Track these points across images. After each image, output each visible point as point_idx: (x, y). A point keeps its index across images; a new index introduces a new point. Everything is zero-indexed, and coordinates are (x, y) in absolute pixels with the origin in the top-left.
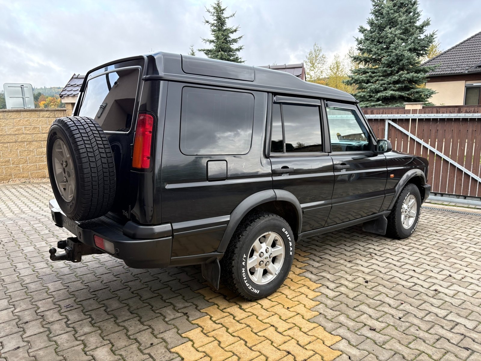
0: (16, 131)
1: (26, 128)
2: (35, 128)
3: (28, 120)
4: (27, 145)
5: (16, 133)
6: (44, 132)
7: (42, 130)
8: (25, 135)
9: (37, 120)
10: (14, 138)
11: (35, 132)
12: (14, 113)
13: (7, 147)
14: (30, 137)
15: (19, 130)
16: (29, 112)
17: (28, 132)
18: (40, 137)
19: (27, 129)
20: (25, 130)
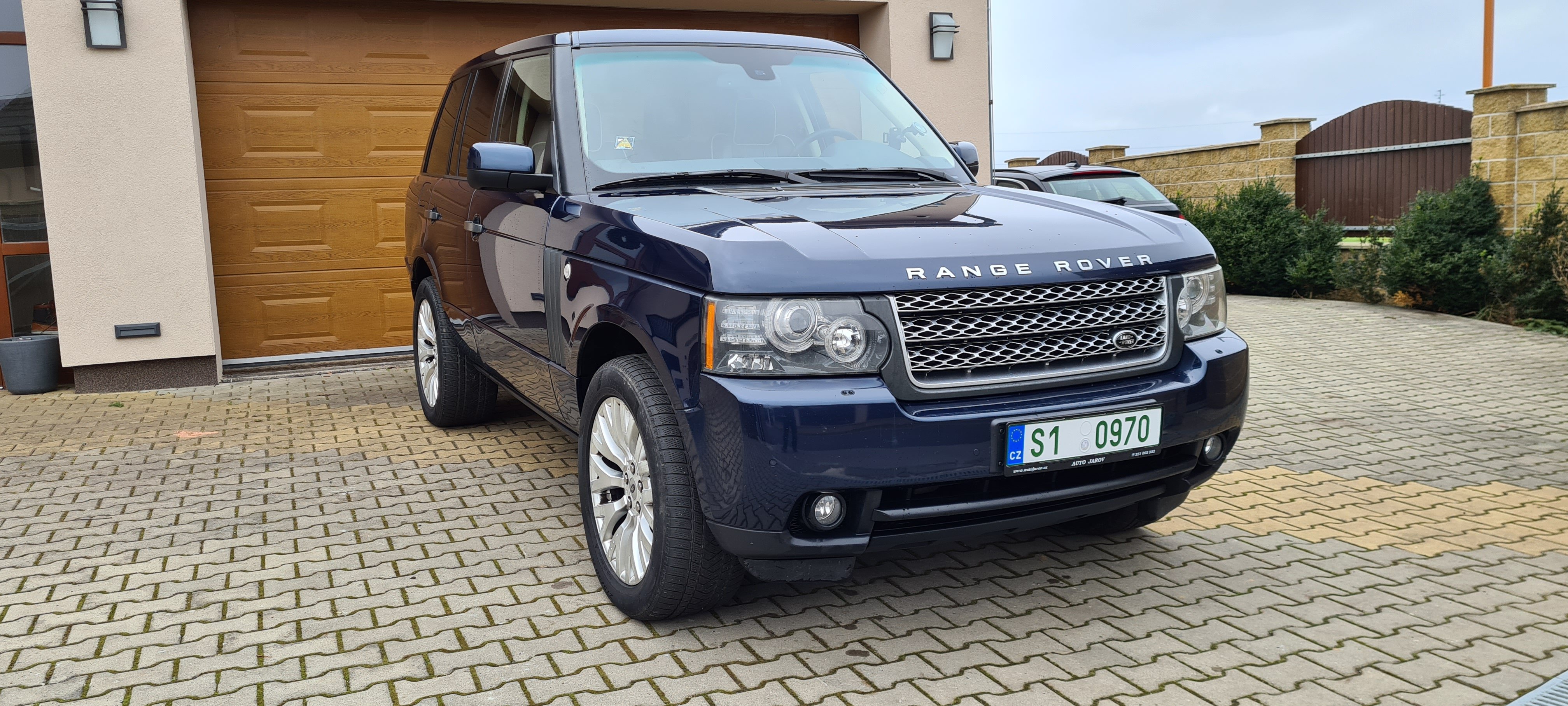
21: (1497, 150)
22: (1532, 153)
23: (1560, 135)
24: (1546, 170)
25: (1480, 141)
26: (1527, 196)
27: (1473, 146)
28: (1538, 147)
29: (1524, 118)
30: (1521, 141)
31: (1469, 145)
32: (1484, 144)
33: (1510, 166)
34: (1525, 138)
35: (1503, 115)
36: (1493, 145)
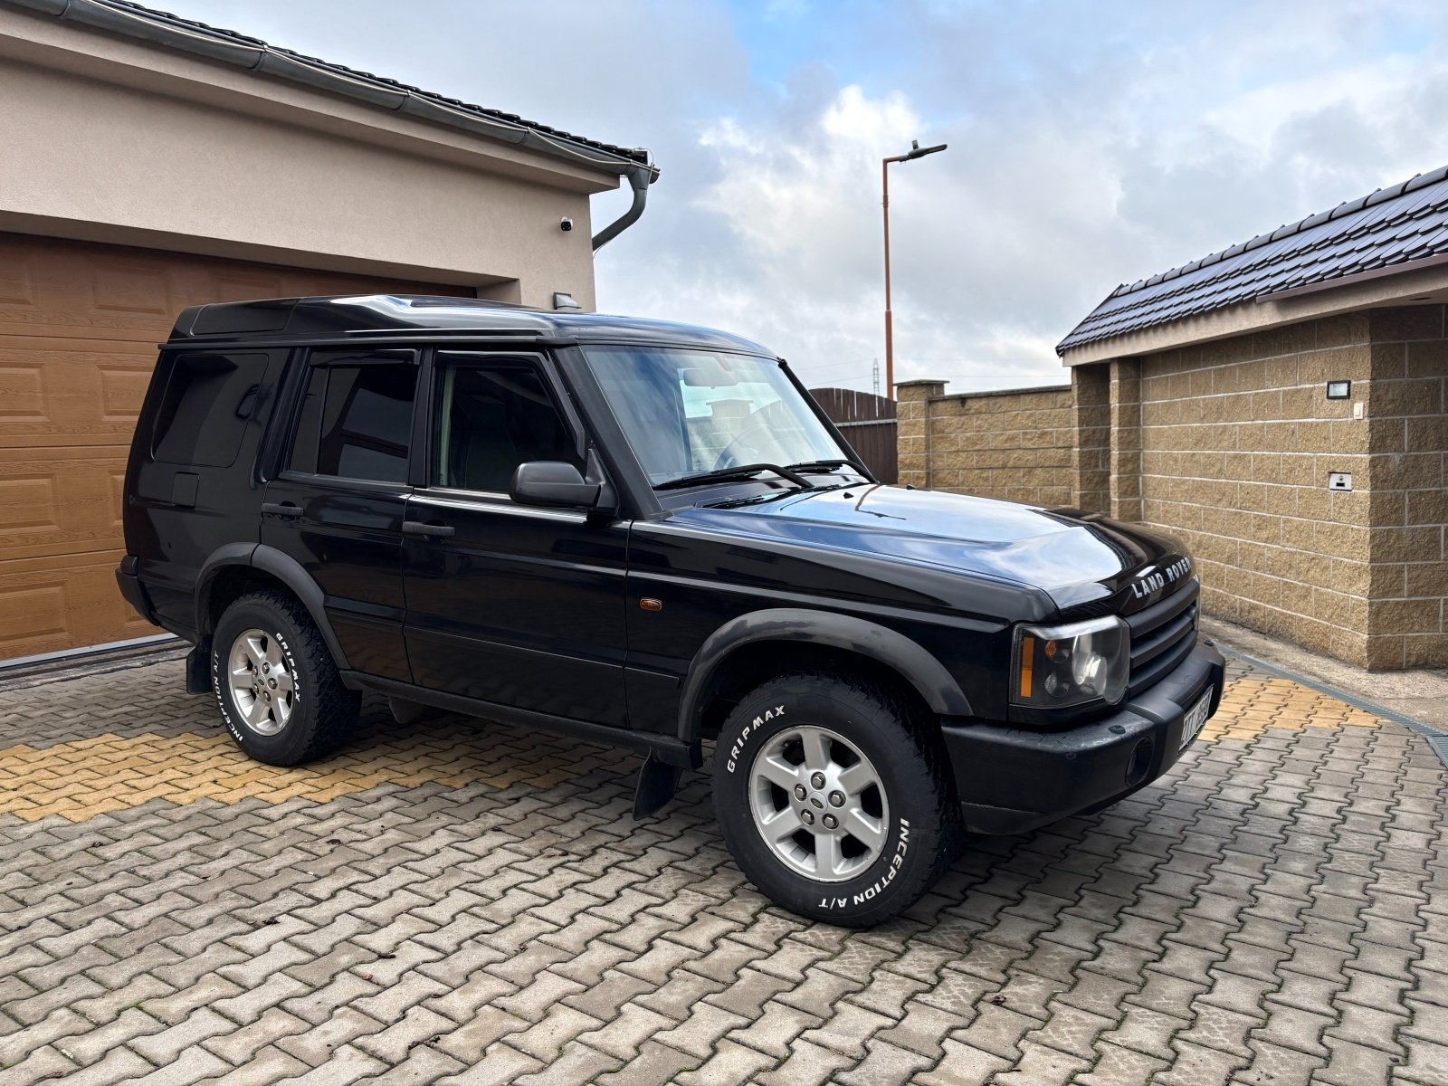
0: (1006, 441)
1: (1026, 433)
2: (1044, 434)
3: (1031, 415)
4: (1024, 476)
5: (1007, 445)
6: (1060, 444)
7: (1058, 439)
8: (1021, 452)
9: (1050, 415)
10: (1000, 458)
11: (1044, 445)
12: (1008, 398)
13: (986, 479)
14: (1031, 457)
15: (1011, 439)
16: (1036, 395)
17: (1029, 445)
18: (1050, 458)
19: (1029, 437)
20: (1024, 439)
21: (917, 429)
22: (943, 432)
23: (963, 418)
24: (952, 445)
25: (904, 422)
26: (940, 463)
27: (899, 425)
28: (946, 427)
29: (935, 406)
30: (933, 423)
31: (895, 424)
32: (907, 424)
33: (927, 440)
34: (937, 420)
35: (921, 403)
36: (915, 425)
